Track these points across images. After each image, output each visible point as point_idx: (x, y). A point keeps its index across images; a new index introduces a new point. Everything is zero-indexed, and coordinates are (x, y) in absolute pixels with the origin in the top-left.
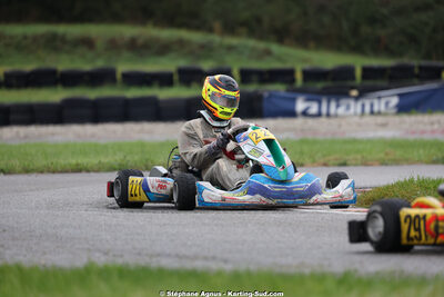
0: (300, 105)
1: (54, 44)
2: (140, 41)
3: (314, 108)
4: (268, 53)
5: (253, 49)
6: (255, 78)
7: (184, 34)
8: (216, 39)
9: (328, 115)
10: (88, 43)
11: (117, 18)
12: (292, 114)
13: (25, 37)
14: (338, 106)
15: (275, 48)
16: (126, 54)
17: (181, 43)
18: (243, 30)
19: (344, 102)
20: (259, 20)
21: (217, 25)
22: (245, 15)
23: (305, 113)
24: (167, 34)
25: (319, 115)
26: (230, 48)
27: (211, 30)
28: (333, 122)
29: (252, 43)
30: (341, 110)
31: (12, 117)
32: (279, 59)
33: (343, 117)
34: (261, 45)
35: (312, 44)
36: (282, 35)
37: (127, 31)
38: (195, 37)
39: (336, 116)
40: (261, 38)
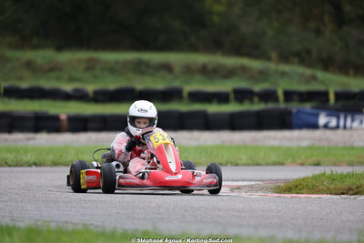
0: (322, 120)
1: (140, 68)
2: (210, 67)
3: (333, 122)
4: (314, 78)
5: (302, 75)
6: (296, 97)
7: (246, 62)
8: (272, 66)
9: (345, 127)
10: (167, 68)
11: (193, 48)
12: (315, 126)
13: (117, 63)
14: (353, 121)
15: (320, 74)
16: (199, 77)
17: (244, 69)
18: (296, 60)
19: (358, 117)
20: (309, 52)
21: (274, 55)
22: (298, 47)
23: (326, 126)
24: (231, 61)
25: (337, 127)
26: (283, 74)
27: (269, 59)
28: (347, 133)
29: (301, 70)
30: (356, 124)
31: (90, 125)
32: (323, 82)
33: (357, 129)
34: (309, 72)
35: (351, 72)
36: (327, 64)
37: (200, 59)
38: (255, 64)
39: (351, 128)
40: (310, 65)
